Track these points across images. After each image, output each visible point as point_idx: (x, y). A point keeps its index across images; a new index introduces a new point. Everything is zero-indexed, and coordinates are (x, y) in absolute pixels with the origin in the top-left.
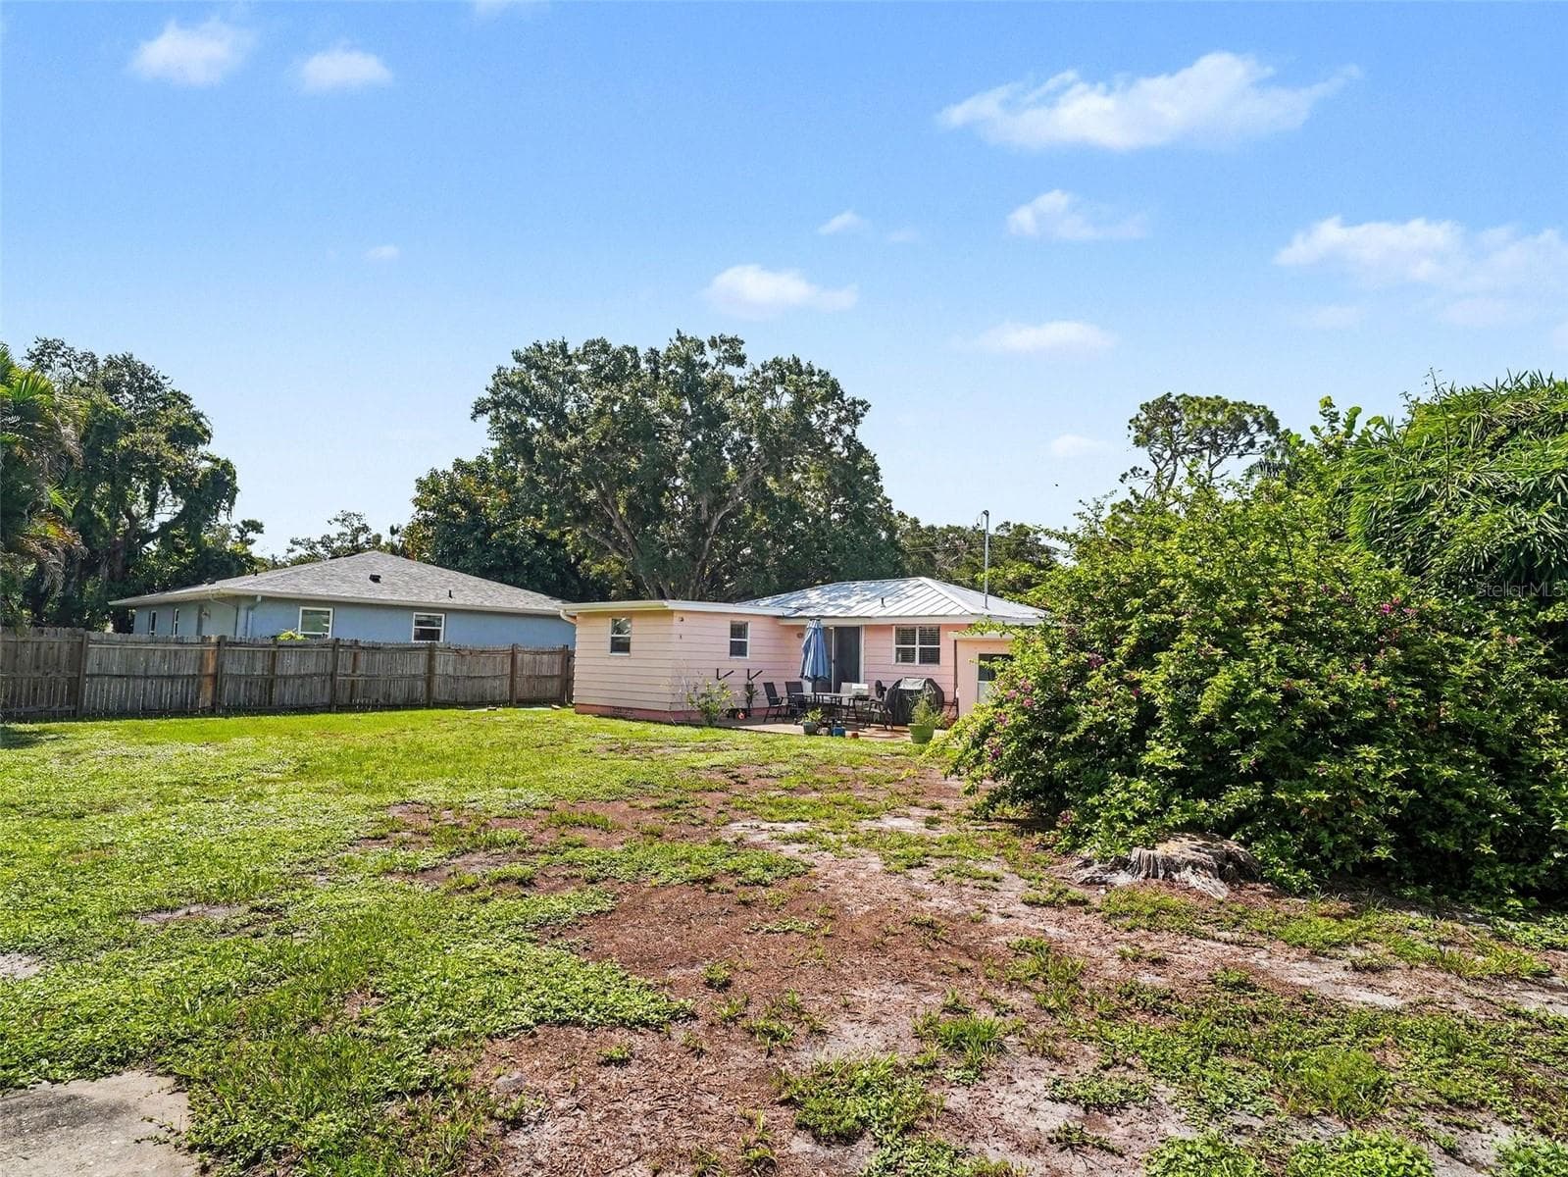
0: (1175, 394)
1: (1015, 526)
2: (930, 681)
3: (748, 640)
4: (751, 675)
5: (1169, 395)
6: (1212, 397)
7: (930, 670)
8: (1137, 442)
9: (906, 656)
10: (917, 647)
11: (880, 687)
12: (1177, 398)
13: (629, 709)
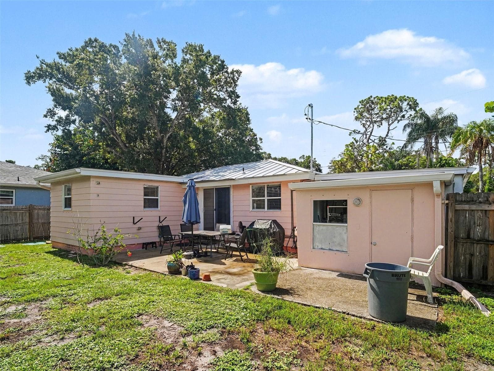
0: (374, 96)
1: (306, 157)
2: (275, 222)
3: (159, 198)
4: (161, 220)
5: (371, 97)
6: (391, 95)
7: (275, 214)
8: (357, 118)
9: (259, 205)
10: (266, 198)
11: (242, 227)
12: (374, 98)
13: (72, 246)
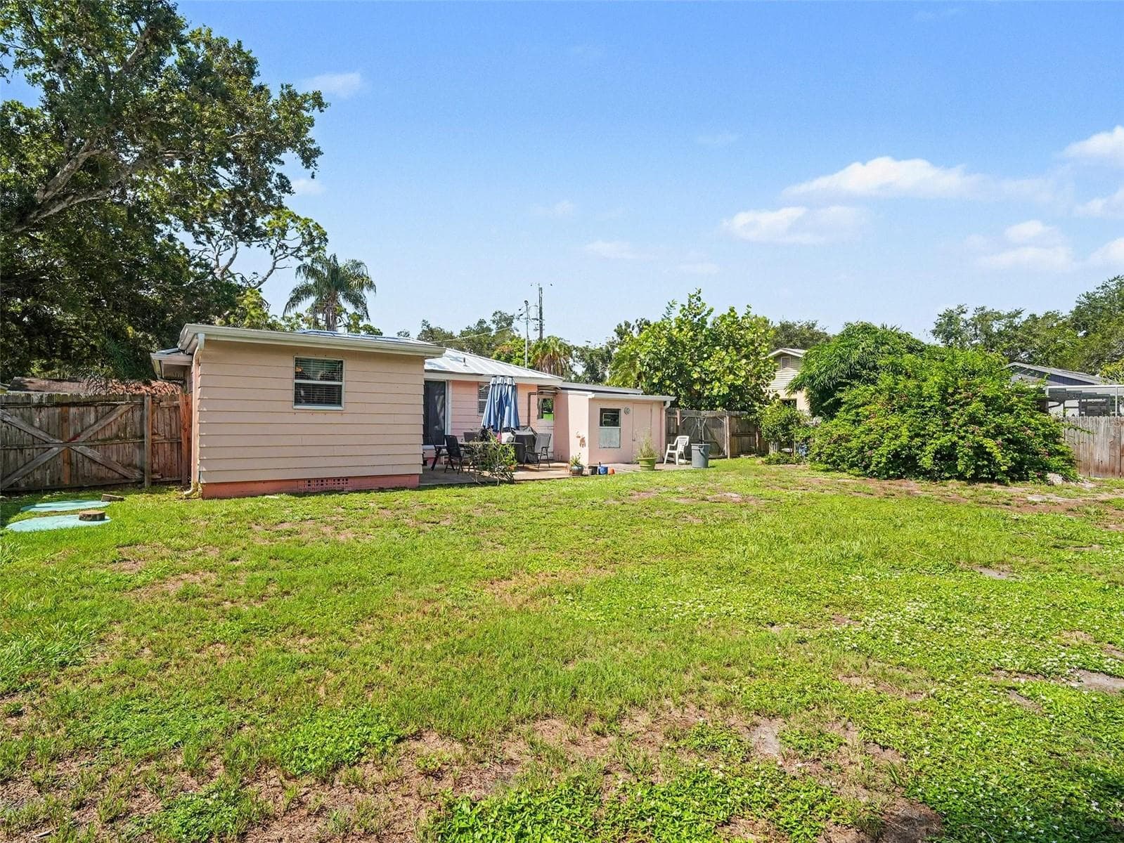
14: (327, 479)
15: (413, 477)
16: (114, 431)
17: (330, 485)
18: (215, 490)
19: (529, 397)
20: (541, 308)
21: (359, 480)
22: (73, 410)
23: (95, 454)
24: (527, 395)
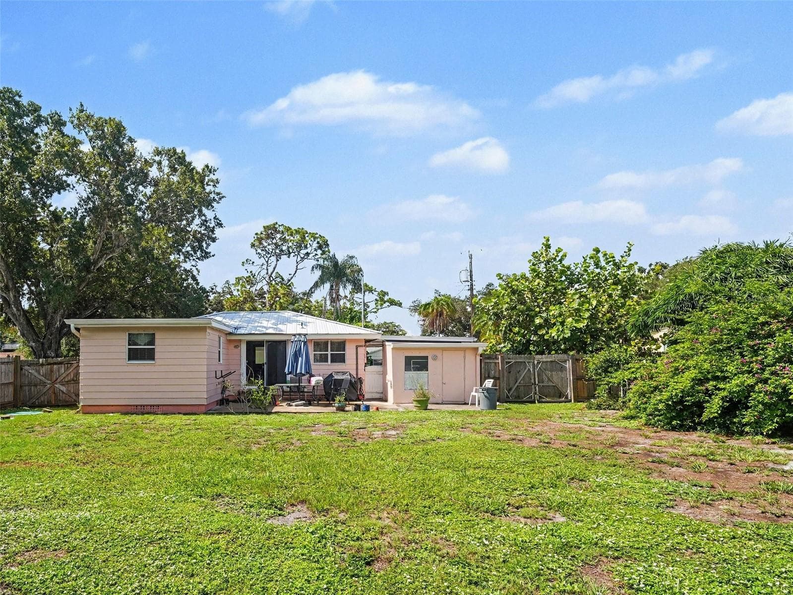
5: (277, 223)
7: (339, 367)
9: (321, 359)
10: (329, 353)
14: (147, 405)
15: (201, 407)
16: (72, 377)
17: (148, 409)
18: (89, 409)
19: (357, 349)
20: (471, 272)
21: (166, 407)
22: (55, 366)
23: (63, 388)
24: (355, 348)
